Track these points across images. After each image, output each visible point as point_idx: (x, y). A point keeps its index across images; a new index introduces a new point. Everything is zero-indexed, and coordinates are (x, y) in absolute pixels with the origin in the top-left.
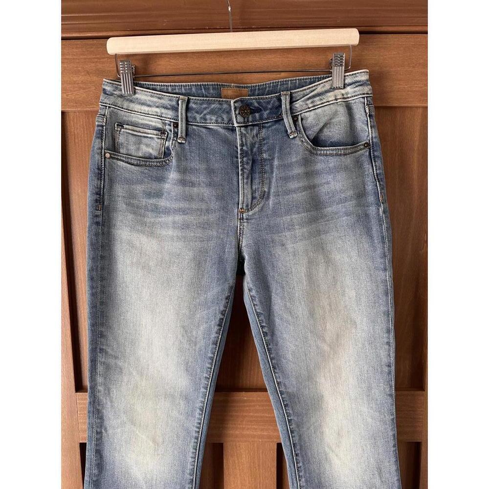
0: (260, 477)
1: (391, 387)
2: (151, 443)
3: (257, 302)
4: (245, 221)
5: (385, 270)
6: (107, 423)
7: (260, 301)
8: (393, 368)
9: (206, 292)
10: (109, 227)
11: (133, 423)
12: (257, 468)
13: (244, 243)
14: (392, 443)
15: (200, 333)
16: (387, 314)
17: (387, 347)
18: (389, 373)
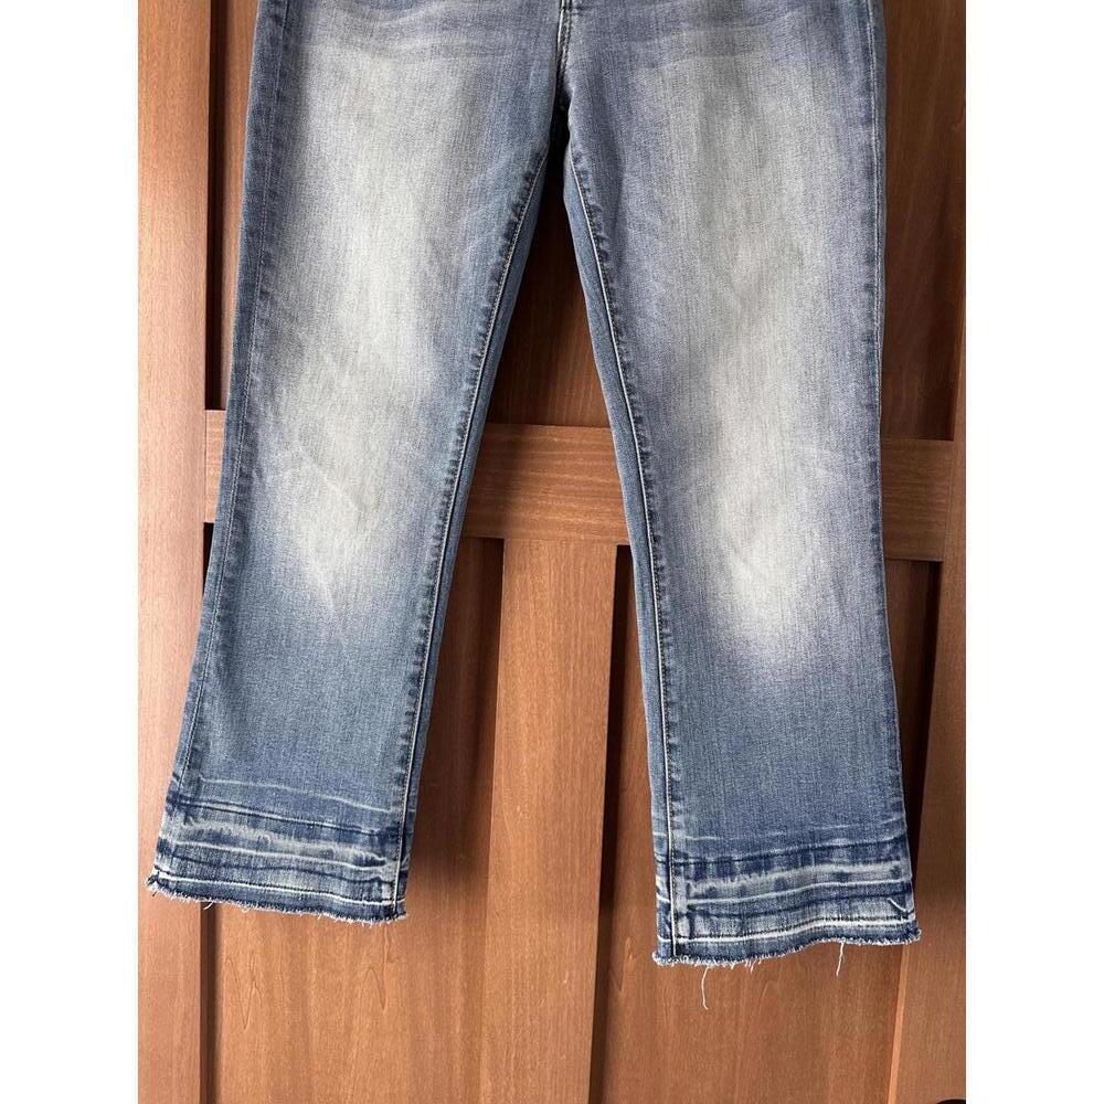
0: (577, 621)
1: (872, 387)
2: (351, 505)
3: (590, 183)
4: (576, 11)
5: (868, 121)
6: (264, 459)
7: (597, 180)
8: (878, 345)
9: (483, 169)
10: (299, 39)
11: (317, 459)
12: (573, 599)
13: (570, 61)
14: (869, 522)
15: (467, 258)
16: (868, 219)
17: (865, 296)
18: (870, 356)
